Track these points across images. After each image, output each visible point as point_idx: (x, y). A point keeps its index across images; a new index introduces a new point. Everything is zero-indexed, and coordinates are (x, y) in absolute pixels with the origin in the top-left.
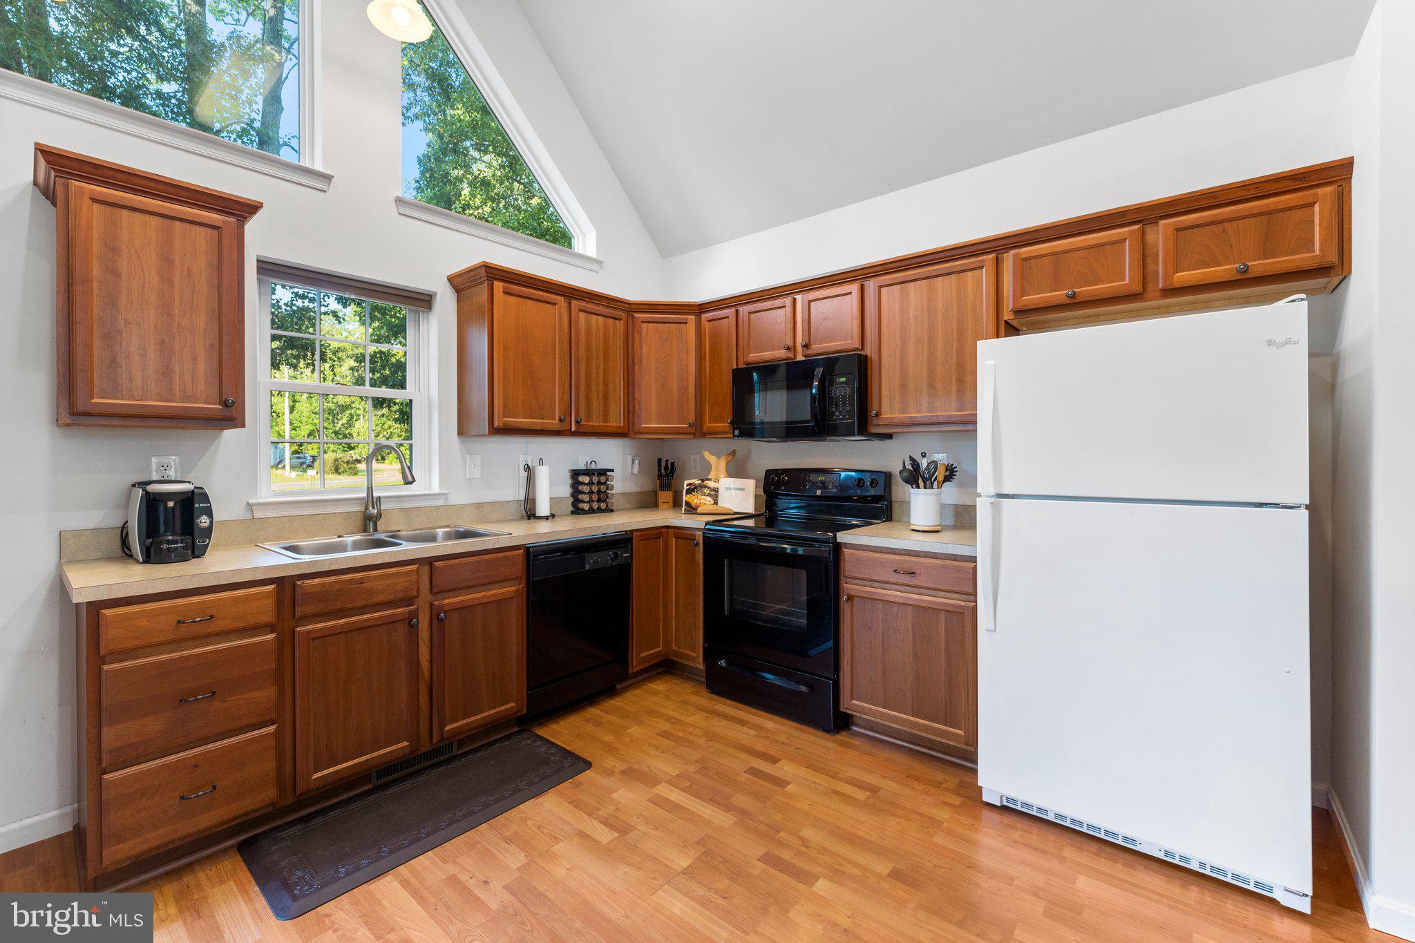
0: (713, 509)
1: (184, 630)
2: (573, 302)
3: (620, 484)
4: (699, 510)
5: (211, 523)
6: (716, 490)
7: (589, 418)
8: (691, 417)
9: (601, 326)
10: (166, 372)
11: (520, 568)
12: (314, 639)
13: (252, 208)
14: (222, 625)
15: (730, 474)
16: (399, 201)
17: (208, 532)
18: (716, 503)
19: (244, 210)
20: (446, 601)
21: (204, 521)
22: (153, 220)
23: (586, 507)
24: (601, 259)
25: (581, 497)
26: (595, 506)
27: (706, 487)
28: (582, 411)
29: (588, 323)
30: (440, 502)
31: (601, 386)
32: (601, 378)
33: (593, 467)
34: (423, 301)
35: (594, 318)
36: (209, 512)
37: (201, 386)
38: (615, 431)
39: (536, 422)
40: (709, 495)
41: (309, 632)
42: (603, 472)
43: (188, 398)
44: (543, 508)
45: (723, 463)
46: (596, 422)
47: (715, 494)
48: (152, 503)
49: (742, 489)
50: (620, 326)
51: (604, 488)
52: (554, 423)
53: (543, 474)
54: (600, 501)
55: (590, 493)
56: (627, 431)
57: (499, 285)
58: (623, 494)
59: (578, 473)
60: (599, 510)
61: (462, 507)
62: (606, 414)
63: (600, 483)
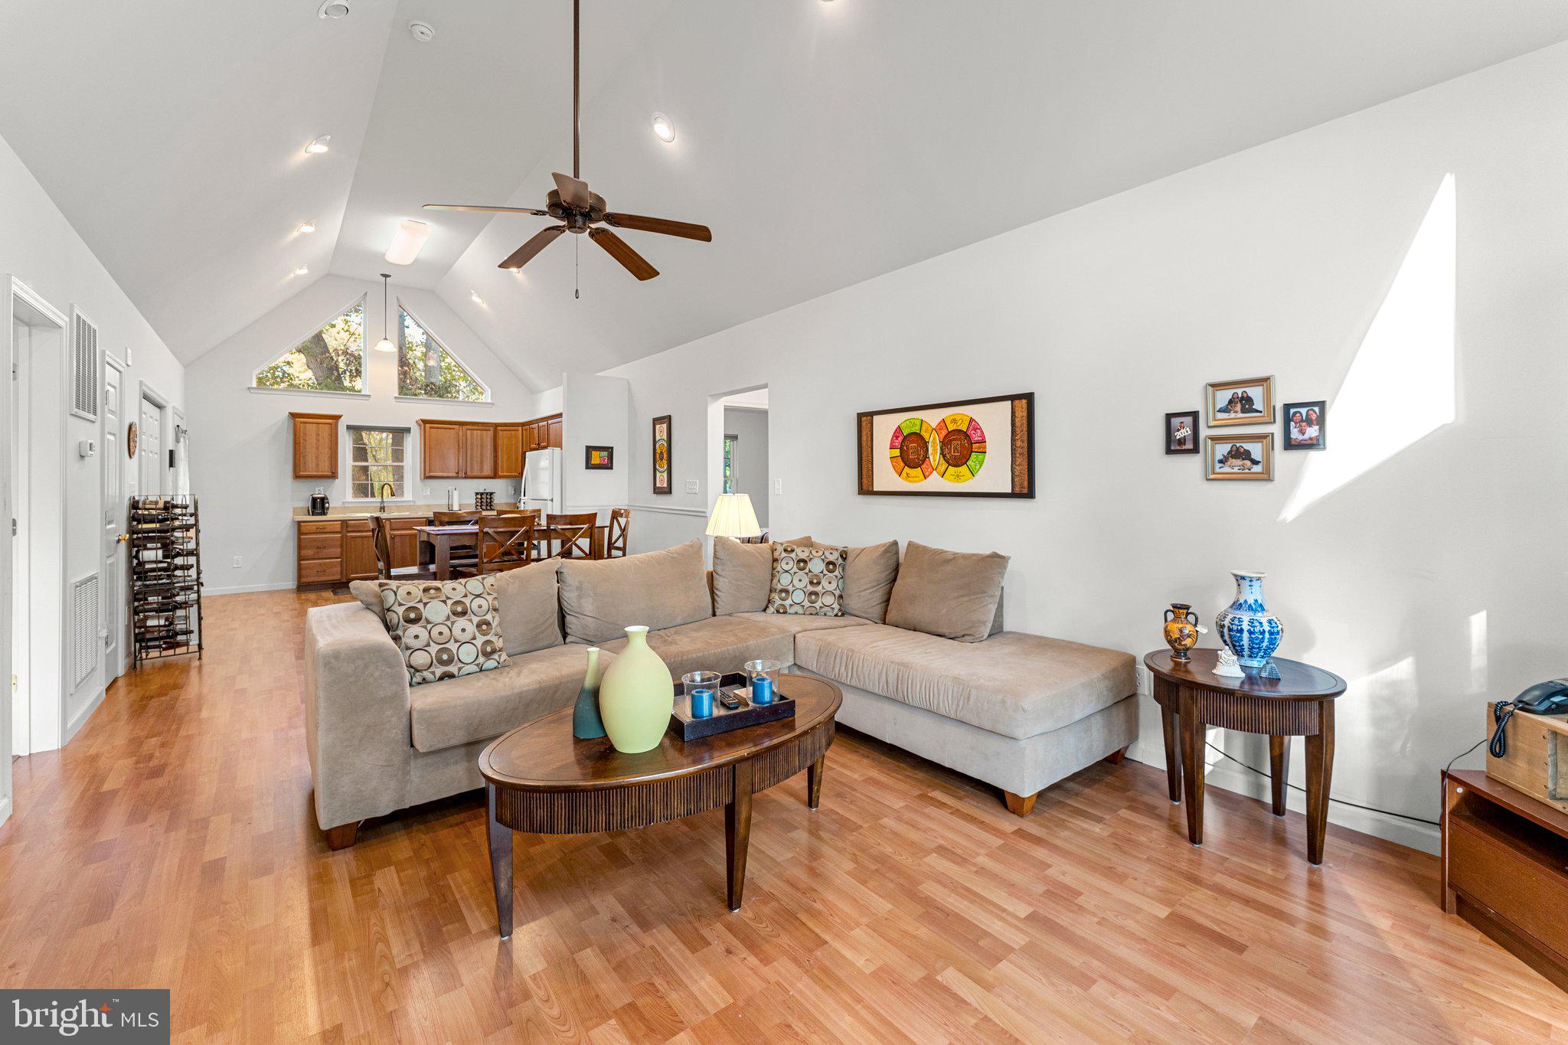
1: (319, 530)
2: (464, 427)
5: (329, 505)
7: (472, 471)
9: (479, 435)
10: (318, 465)
13: (340, 417)
14: (326, 531)
16: (395, 397)
17: (328, 508)
19: (337, 418)
20: (398, 532)
21: (327, 505)
22: (315, 425)
23: (479, 506)
24: (493, 403)
25: (478, 503)
26: (484, 506)
28: (469, 469)
29: (472, 434)
30: (412, 504)
31: (479, 458)
32: (479, 455)
33: (487, 491)
34: (408, 430)
35: (475, 432)
36: (328, 503)
37: (326, 468)
38: (487, 475)
39: (445, 475)
41: (351, 536)
42: (491, 494)
43: (323, 472)
44: (457, 508)
46: (475, 473)
48: (314, 500)
50: (490, 433)
51: (489, 501)
52: (454, 475)
53: (456, 494)
54: (487, 505)
55: (482, 502)
56: (495, 476)
57: (428, 425)
58: (506, 504)
59: (477, 494)
60: (487, 510)
61: (421, 506)
62: (481, 470)
63: (487, 498)
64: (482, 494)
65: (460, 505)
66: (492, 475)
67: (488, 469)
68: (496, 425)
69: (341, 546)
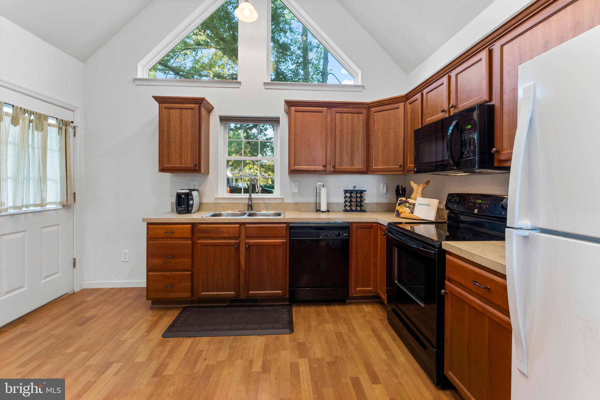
0: (411, 216)
1: (166, 235)
2: (333, 109)
3: (370, 198)
4: (401, 215)
5: (193, 203)
6: (414, 205)
7: (341, 164)
8: (401, 162)
9: (349, 118)
10: (181, 156)
11: (284, 232)
12: (203, 246)
14: (176, 235)
15: (423, 196)
16: (265, 84)
17: (192, 206)
18: (413, 213)
19: (201, 101)
20: (250, 241)
21: (191, 202)
23: (348, 208)
24: (363, 85)
25: (347, 203)
26: (354, 208)
27: (408, 202)
28: (337, 161)
29: (341, 119)
30: (280, 201)
31: (349, 148)
32: (349, 144)
33: (357, 189)
35: (345, 115)
37: (189, 159)
38: (358, 170)
39: (311, 167)
40: (409, 207)
41: (200, 243)
42: (361, 192)
43: (186, 164)
44: (324, 208)
45: (420, 189)
46: (345, 167)
47: (412, 207)
48: (180, 196)
49: (429, 205)
50: (362, 117)
51: (359, 200)
52: (321, 168)
53: (323, 191)
54: (357, 206)
55: (351, 201)
56: (366, 171)
57: (293, 108)
58: (377, 204)
59: (346, 192)
60: (356, 211)
61: (289, 204)
62: (352, 163)
63: (357, 197)
64: (351, 192)
65: (328, 204)
66: (365, 170)
67: (359, 165)
68: (369, 106)
69: (192, 256)
